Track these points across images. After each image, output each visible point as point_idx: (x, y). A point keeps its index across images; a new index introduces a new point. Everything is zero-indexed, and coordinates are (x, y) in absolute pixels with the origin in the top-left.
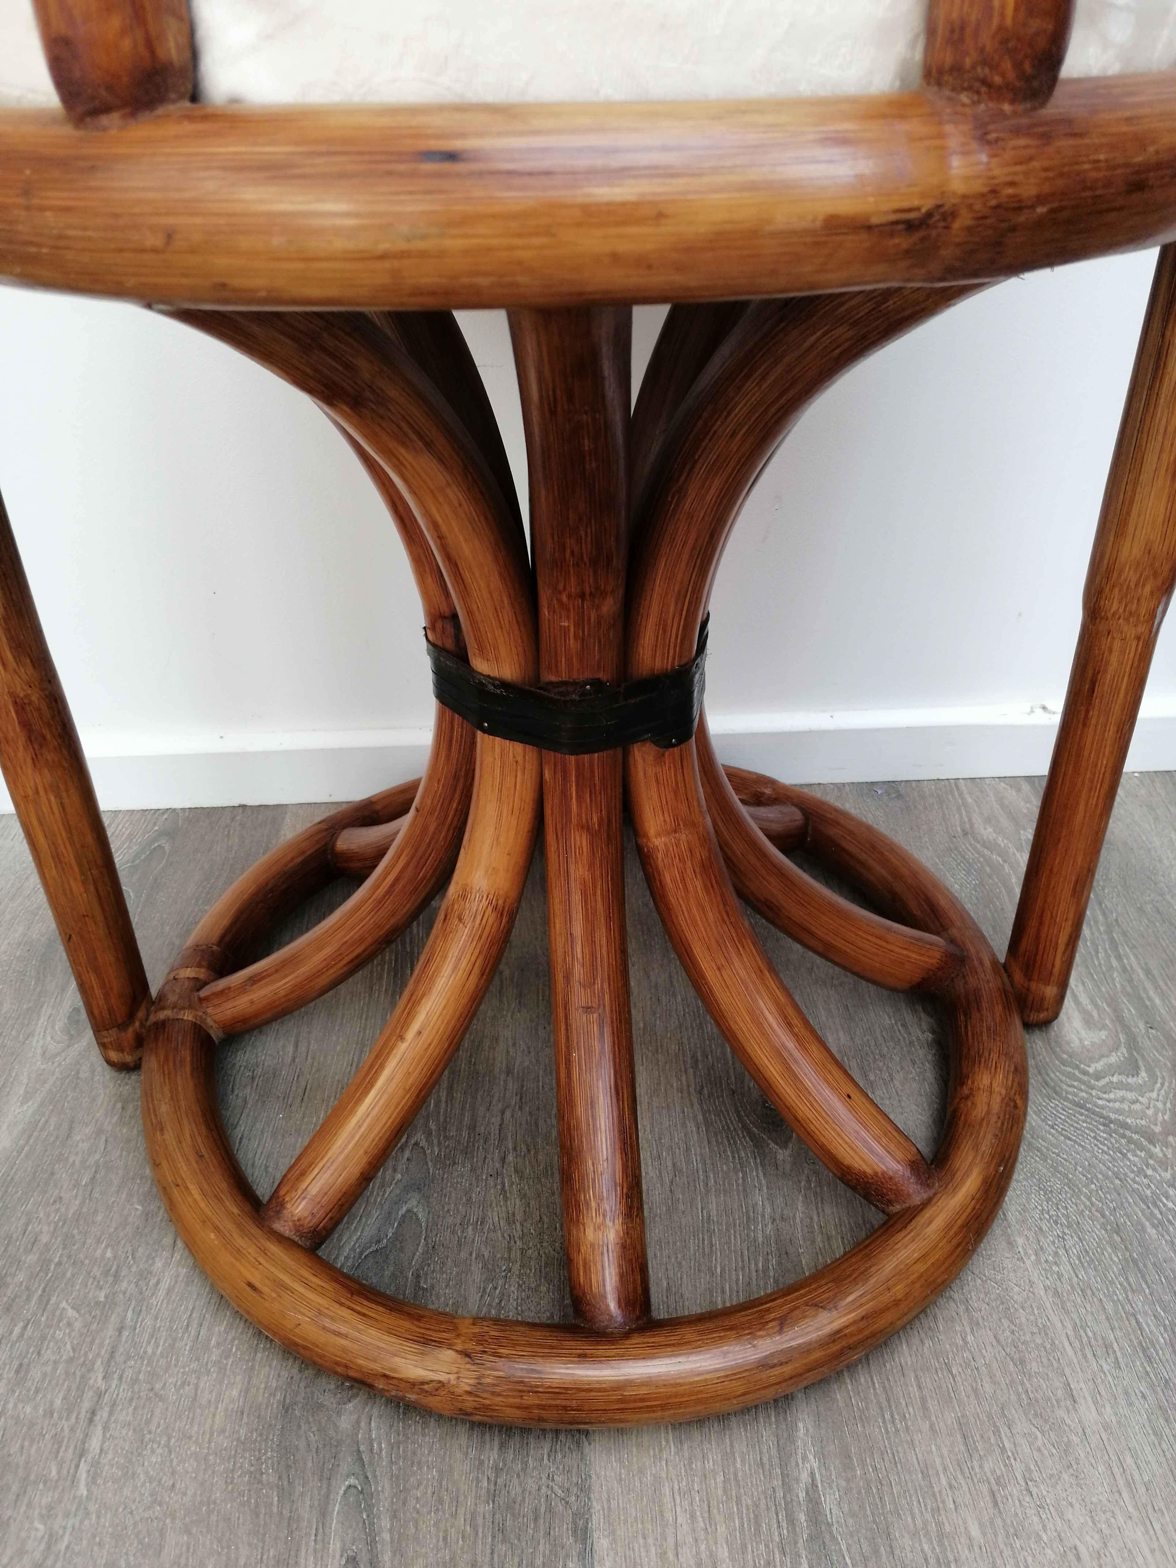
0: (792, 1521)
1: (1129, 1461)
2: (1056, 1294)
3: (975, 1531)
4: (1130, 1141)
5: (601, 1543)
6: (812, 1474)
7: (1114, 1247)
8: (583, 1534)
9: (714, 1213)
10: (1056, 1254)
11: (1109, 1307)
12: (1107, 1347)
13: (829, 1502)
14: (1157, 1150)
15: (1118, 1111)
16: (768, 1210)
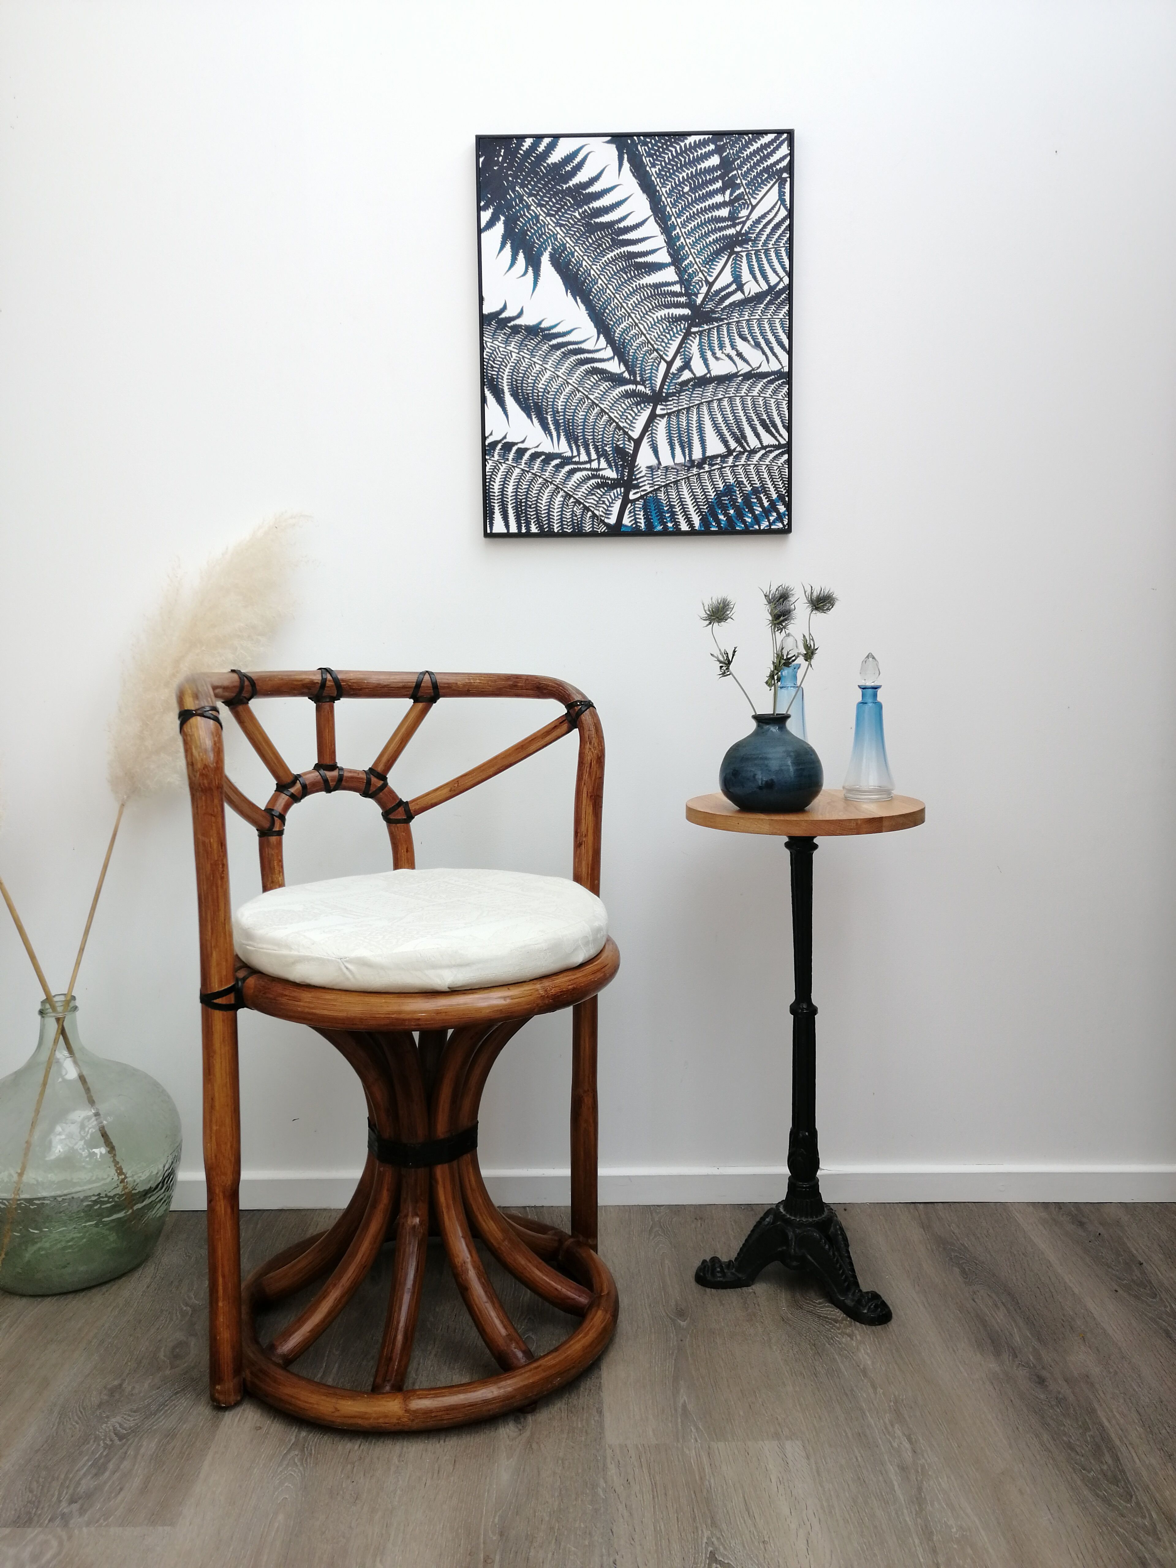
0: (676, 1410)
1: (802, 1399)
2: (786, 1360)
3: (741, 1413)
4: (827, 1322)
5: (607, 1414)
6: (685, 1401)
7: (812, 1349)
8: (600, 1412)
9: (653, 1339)
10: (788, 1351)
11: (805, 1364)
12: (801, 1374)
13: (690, 1407)
14: (838, 1325)
15: (826, 1314)
16: (675, 1338)
